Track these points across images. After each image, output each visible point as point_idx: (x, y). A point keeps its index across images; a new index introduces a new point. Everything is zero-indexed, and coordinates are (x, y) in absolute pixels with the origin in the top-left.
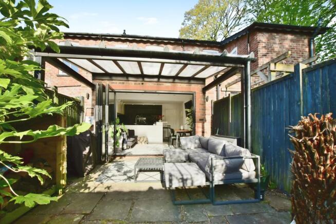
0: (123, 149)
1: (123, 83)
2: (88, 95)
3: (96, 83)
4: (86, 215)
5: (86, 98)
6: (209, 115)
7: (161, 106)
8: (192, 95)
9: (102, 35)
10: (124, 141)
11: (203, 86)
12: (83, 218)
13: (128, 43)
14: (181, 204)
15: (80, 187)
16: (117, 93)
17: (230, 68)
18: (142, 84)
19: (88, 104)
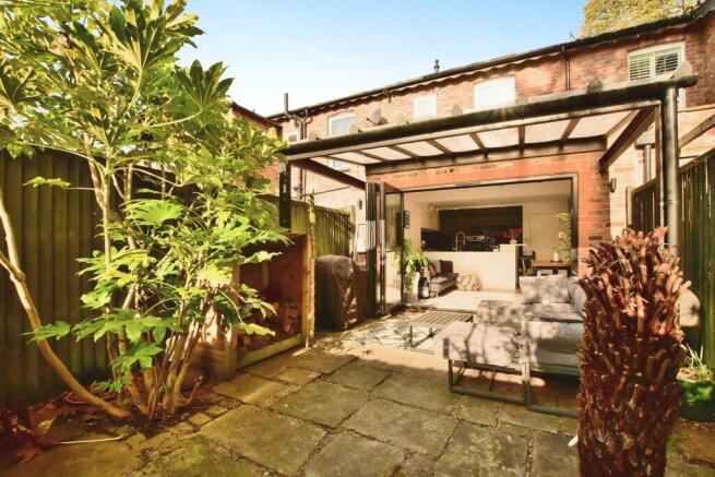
0: (421, 297)
1: (416, 174)
2: (361, 202)
3: (374, 179)
4: (324, 374)
5: (357, 209)
6: (620, 224)
7: (520, 208)
8: (569, 181)
9: (389, 89)
10: (422, 282)
11: (601, 155)
12: (319, 377)
13: (437, 89)
14: (463, 394)
15: (333, 345)
16: (406, 195)
17: (637, 111)
18: (451, 171)
19: (360, 218)
